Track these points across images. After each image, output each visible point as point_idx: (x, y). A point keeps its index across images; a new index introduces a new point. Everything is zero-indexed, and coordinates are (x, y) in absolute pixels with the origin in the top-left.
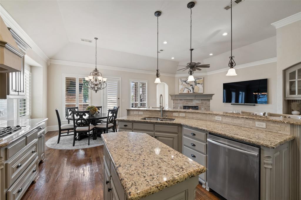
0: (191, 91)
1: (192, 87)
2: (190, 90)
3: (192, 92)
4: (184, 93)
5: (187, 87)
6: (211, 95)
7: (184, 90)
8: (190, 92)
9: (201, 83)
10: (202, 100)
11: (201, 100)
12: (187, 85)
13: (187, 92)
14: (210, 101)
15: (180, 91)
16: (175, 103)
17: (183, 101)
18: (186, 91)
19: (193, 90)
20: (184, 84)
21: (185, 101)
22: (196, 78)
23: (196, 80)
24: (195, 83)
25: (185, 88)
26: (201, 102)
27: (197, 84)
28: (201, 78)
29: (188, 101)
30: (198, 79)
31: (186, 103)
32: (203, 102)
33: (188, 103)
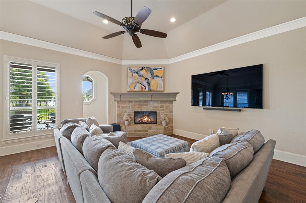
0: (145, 88)
2: (145, 87)
3: (147, 89)
4: (135, 90)
5: (140, 81)
6: (175, 94)
7: (135, 87)
8: (144, 90)
9: (160, 76)
10: (163, 102)
11: (161, 101)
12: (139, 77)
13: (141, 90)
14: (173, 103)
15: (129, 87)
16: (121, 106)
17: (134, 103)
18: (138, 88)
19: (149, 86)
20: (134, 77)
21: (137, 103)
22: (153, 68)
23: (154, 70)
24: (152, 75)
25: (137, 84)
26: (160, 104)
27: (154, 76)
28: (160, 68)
29: (142, 104)
30: (156, 69)
31: (139, 107)
32: (164, 105)
33: (142, 107)
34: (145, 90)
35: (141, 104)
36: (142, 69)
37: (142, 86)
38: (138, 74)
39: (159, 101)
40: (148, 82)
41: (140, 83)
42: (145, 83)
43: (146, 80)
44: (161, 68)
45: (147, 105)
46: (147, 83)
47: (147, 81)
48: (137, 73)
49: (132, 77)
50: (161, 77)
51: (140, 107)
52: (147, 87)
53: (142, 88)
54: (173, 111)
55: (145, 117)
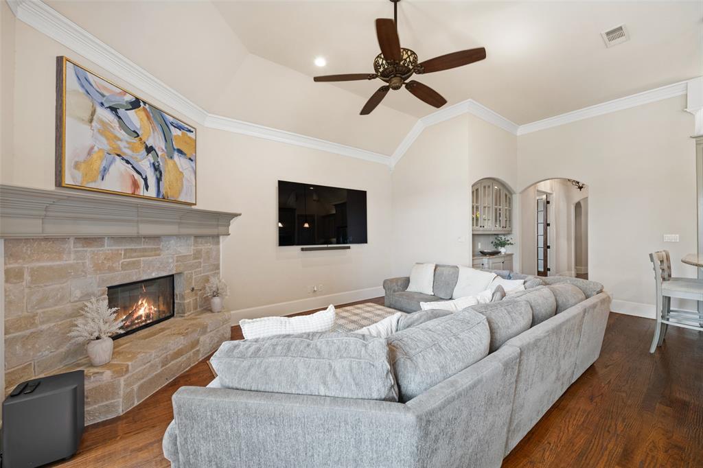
0: (147, 187)
1: (151, 157)
2: (145, 180)
3: (152, 192)
4: (105, 185)
5: (128, 153)
6: (227, 217)
7: (105, 170)
8: (142, 191)
9: (189, 156)
10: (200, 240)
11: (196, 237)
12: (122, 134)
13: (128, 190)
15: (77, 166)
17: (108, 248)
18: (117, 179)
19: (159, 180)
20: (102, 122)
21: (122, 248)
22: (171, 119)
23: (172, 128)
24: (166, 141)
25: (114, 159)
26: (192, 247)
27: (174, 149)
28: (190, 128)
29: (140, 250)
30: (180, 128)
31: (129, 263)
32: (201, 250)
33: (139, 262)
34: (147, 194)
35: (135, 250)
36: (136, 104)
37: (137, 176)
38: (120, 118)
39: (188, 236)
40: (154, 164)
41: (128, 162)
42: (145, 164)
43: (150, 155)
44: (190, 131)
45: (158, 252)
46: (153, 169)
47: (152, 161)
48: (113, 109)
49: (91, 121)
50: (190, 159)
51: (134, 263)
52: (152, 181)
53: (135, 185)
54: (218, 265)
55: (140, 302)
